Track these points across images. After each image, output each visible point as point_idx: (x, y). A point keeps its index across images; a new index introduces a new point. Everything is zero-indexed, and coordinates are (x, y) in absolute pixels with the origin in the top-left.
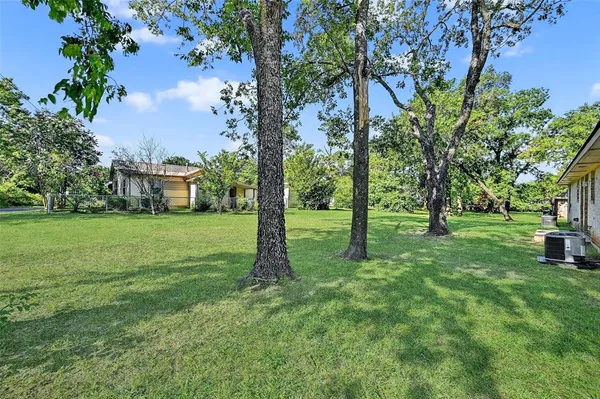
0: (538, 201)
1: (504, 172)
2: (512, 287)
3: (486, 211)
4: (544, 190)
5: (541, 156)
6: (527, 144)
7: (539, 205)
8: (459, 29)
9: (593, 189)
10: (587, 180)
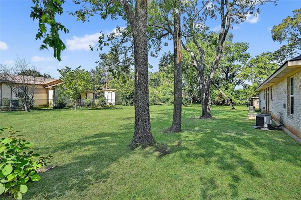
0: (244, 99)
1: (230, 84)
2: (248, 139)
3: (221, 105)
4: (247, 93)
5: (246, 77)
6: (240, 70)
7: (244, 101)
8: (212, 9)
9: (271, 94)
10: (268, 90)
